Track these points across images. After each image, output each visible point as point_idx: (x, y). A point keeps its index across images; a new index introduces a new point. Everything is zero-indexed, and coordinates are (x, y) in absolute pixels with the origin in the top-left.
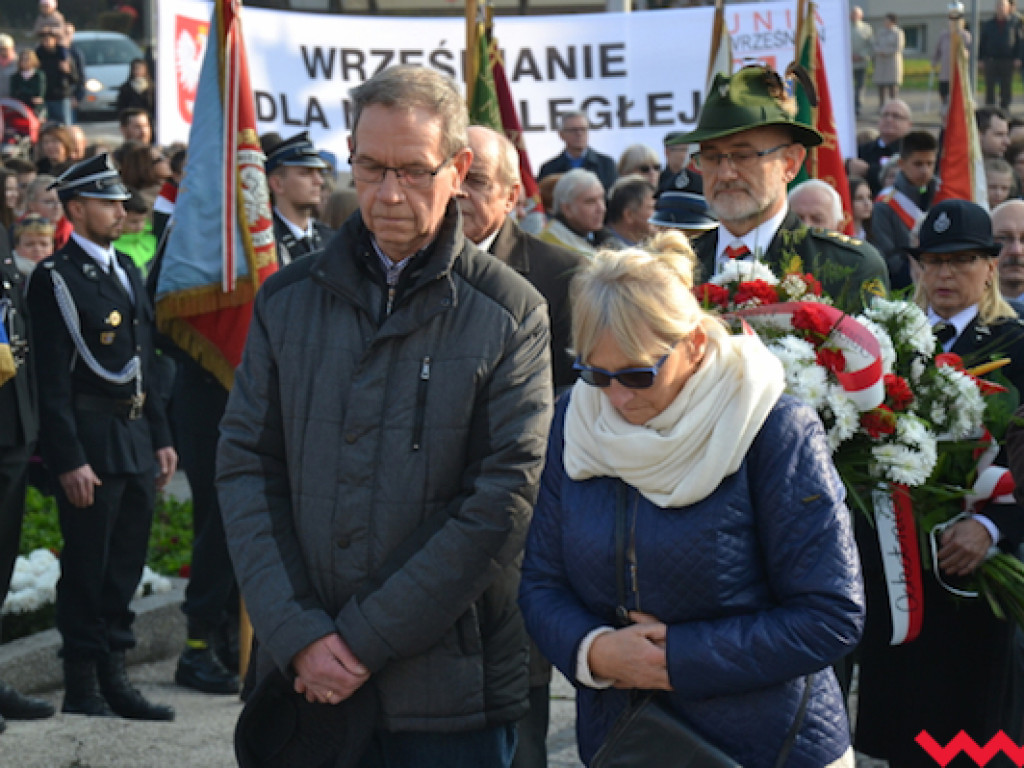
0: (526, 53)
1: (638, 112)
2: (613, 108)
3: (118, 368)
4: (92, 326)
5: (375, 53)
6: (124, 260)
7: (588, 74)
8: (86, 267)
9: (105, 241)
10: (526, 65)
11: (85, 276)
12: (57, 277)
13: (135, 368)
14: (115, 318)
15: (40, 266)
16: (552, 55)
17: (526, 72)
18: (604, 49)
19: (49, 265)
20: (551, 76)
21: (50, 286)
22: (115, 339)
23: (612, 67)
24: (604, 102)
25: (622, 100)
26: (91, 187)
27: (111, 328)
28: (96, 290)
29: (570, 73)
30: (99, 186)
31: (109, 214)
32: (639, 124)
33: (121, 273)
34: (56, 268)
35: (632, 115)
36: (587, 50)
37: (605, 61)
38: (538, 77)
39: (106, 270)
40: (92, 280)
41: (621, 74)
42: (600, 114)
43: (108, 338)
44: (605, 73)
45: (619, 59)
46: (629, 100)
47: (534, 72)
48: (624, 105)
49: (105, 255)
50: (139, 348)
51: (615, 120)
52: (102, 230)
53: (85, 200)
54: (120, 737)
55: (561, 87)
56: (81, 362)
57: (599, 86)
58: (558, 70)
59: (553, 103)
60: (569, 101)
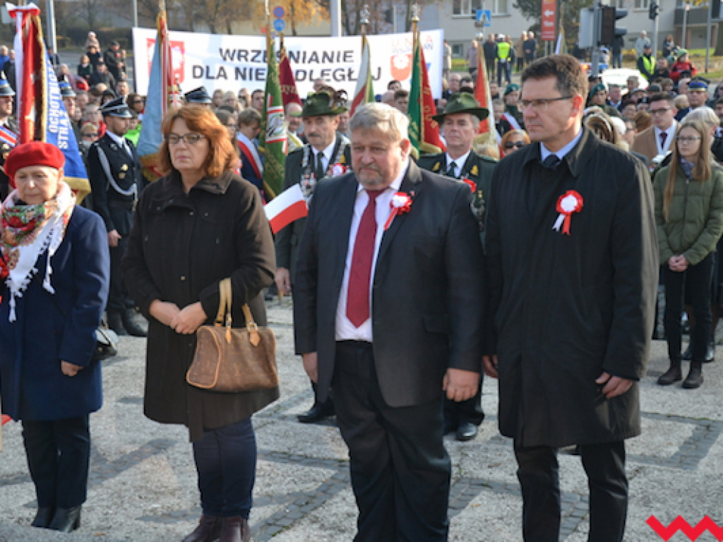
0: (315, 53)
1: (356, 75)
2: (346, 73)
3: (127, 189)
4: (115, 171)
5: (253, 51)
6: (129, 142)
7: (338, 60)
8: (113, 145)
9: (120, 135)
10: (314, 58)
11: (112, 149)
12: (100, 150)
13: (134, 189)
14: (125, 167)
15: (93, 145)
16: (325, 54)
17: (314, 60)
18: (345, 53)
19: (96, 144)
20: (323, 61)
21: (97, 153)
22: (126, 176)
23: (348, 59)
24: (343, 70)
25: (350, 70)
26: (115, 111)
27: (123, 171)
28: (117, 156)
29: (331, 61)
30: (118, 111)
31: (122, 123)
32: (355, 80)
33: (127, 148)
34: (100, 146)
35: (353, 76)
36: (339, 53)
37: (345, 56)
38: (318, 62)
39: (121, 146)
40: (115, 151)
41: (352, 61)
42: (341, 75)
43: (122, 176)
44: (345, 60)
45: (350, 56)
46: (352, 69)
47: (317, 60)
48: (350, 72)
49: (120, 140)
50: (136, 180)
51: (347, 78)
52: (119, 130)
53: (112, 117)
54: (132, 344)
55: (327, 65)
56: (111, 186)
57: (342, 64)
58: (326, 60)
59: (323, 71)
60: (329, 70)
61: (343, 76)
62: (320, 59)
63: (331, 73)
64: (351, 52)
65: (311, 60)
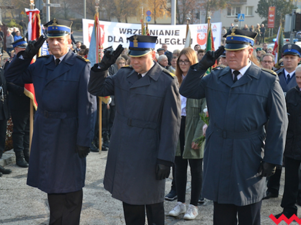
0: (162, 31)
1: (181, 42)
2: (176, 41)
5: (134, 30)
7: (173, 35)
16: (166, 31)
18: (176, 31)
20: (166, 34)
23: (177, 34)
24: (175, 39)
25: (178, 39)
29: (169, 34)
32: (181, 44)
35: (180, 42)
36: (173, 31)
37: (176, 33)
38: (163, 35)
45: (178, 33)
48: (178, 41)
51: (177, 43)
55: (167, 36)
57: (174, 37)
58: (167, 34)
59: (166, 39)
60: (169, 39)
61: (175, 42)
62: (164, 33)
63: (170, 40)
64: (179, 31)
65: (160, 34)
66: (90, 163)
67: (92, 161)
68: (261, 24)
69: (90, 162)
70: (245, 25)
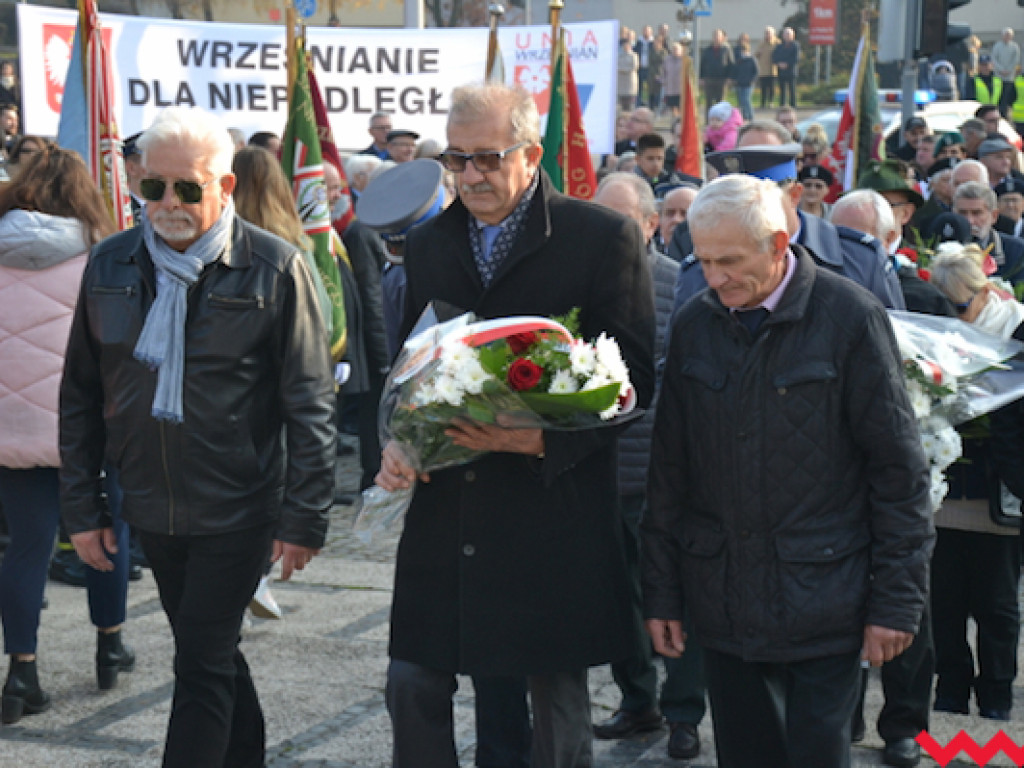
0: (361, 51)
2: (426, 97)
5: (240, 45)
7: (409, 70)
10: (360, 61)
16: (382, 53)
17: (360, 66)
20: (379, 69)
23: (428, 67)
24: (419, 92)
25: (433, 92)
29: (395, 68)
35: (440, 104)
36: (409, 52)
37: (423, 63)
38: (368, 70)
41: (435, 71)
42: (415, 102)
44: (422, 69)
45: (434, 62)
46: (438, 90)
47: (366, 67)
48: (435, 96)
51: (427, 108)
55: (387, 78)
57: (417, 79)
58: (385, 66)
59: (379, 91)
60: (391, 90)
61: (420, 104)
62: (373, 64)
63: (396, 96)
64: (435, 51)
65: (354, 66)
66: (65, 635)
67: (73, 626)
68: (780, 26)
69: (64, 630)
70: (715, 34)
